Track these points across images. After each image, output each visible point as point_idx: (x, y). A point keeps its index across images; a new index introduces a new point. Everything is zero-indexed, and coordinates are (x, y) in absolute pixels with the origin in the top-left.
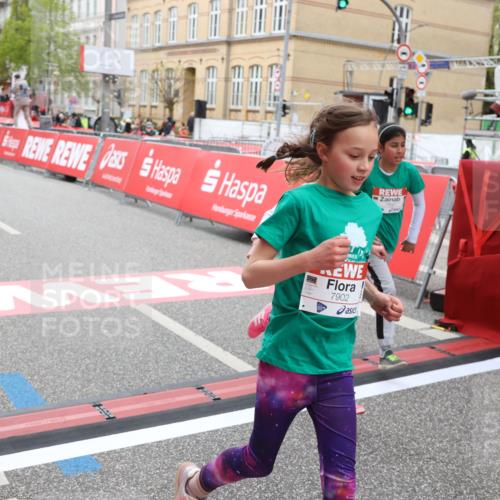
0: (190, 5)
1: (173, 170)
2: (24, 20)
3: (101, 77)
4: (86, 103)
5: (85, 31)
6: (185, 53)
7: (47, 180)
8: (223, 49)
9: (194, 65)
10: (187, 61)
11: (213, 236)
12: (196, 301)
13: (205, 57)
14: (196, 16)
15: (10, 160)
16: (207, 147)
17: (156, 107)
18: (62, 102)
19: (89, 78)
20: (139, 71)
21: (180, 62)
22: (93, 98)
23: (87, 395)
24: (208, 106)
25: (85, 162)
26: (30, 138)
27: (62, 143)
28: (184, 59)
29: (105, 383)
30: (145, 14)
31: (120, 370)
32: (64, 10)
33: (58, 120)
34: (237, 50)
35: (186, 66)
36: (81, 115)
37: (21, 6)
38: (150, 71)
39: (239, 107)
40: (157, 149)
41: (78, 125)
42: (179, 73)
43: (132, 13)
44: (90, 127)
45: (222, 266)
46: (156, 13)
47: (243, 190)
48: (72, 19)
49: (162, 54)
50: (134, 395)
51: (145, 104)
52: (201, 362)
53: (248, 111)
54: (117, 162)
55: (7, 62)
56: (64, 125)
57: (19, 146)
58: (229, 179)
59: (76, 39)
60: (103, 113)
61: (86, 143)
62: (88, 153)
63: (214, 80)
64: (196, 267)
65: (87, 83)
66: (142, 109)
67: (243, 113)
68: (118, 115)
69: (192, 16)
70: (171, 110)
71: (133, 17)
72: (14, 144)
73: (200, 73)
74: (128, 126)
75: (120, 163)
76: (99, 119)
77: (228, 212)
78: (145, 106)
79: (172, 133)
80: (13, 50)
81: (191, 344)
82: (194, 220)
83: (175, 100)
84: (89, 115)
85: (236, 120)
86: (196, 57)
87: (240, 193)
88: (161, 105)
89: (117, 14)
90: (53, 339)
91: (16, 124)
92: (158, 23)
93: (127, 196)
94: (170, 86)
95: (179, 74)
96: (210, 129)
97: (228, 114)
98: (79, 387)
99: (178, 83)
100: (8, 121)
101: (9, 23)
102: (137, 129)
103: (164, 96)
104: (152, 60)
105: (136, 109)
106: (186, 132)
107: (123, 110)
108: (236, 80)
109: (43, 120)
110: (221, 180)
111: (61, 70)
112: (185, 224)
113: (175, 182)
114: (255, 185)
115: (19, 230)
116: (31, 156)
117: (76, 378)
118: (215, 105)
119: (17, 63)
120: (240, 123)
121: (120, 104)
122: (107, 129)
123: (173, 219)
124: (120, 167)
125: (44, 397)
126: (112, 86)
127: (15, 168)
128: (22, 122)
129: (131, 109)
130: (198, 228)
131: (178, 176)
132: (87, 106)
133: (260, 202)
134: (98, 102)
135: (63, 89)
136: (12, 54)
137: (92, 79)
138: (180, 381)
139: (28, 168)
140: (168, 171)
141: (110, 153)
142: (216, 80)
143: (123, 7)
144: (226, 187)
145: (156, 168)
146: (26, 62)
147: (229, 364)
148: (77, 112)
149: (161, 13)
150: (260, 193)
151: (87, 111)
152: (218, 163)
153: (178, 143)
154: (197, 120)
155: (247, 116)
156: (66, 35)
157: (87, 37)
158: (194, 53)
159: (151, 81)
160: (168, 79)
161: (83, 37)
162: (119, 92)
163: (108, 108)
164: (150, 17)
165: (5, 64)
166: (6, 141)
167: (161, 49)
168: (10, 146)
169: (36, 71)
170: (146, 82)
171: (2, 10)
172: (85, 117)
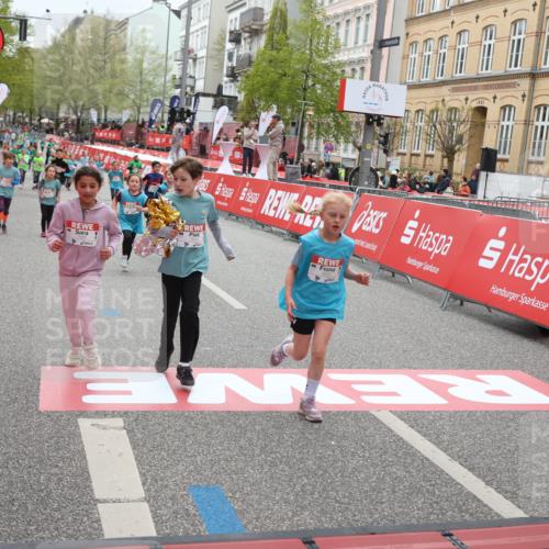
0: (485, 28)
1: (444, 237)
2: (278, 50)
3: (364, 118)
4: (345, 150)
5: (351, 62)
6: (476, 88)
7: (288, 243)
8: (525, 84)
9: (485, 105)
10: (475, 98)
11: (490, 327)
12: (456, 412)
13: (500, 94)
14: (492, 42)
15: (247, 217)
16: (491, 208)
17: (432, 156)
18: (316, 149)
19: (351, 119)
20: (413, 109)
21: (467, 99)
22: (355, 144)
23: (298, 525)
24: (499, 156)
26: (272, 192)
27: (308, 199)
28: (472, 96)
30: (426, 41)
32: (328, 37)
33: (308, 171)
34: (545, 85)
35: (475, 104)
37: (278, 33)
38: (428, 112)
39: (542, 158)
40: (424, 209)
42: (465, 113)
43: (410, 40)
44: (346, 179)
45: (497, 368)
46: (441, 38)
47: (534, 269)
48: (337, 47)
49: (445, 90)
50: (358, 534)
51: (415, 151)
52: (454, 498)
54: (374, 224)
55: (257, 100)
56: (315, 176)
57: (259, 201)
58: (516, 253)
59: (338, 71)
60: (363, 163)
63: (511, 123)
64: (461, 366)
65: (348, 125)
66: (413, 158)
68: (384, 166)
69: (487, 42)
70: (451, 161)
71: (411, 44)
72: (253, 198)
73: (492, 114)
74: (393, 179)
75: (377, 226)
76: (358, 169)
77: (513, 296)
78: (418, 155)
79: (449, 189)
82: (465, 303)
83: (457, 147)
84: (348, 165)
85: (536, 175)
86: (489, 94)
87: (529, 272)
88: (438, 154)
89: (390, 39)
92: (442, 51)
93: (381, 268)
94: (451, 132)
95: (464, 115)
96: (498, 186)
97: (525, 167)
98: (290, 514)
99: (462, 126)
101: (261, 54)
102: (403, 184)
103: (443, 143)
104: (428, 98)
105: (407, 158)
107: (389, 160)
108: (540, 123)
109: (290, 170)
110: (504, 254)
111: (318, 111)
112: (454, 308)
113: (443, 253)
115: (245, 304)
116: (272, 213)
118: (511, 155)
119: (267, 101)
120: (542, 179)
121: (386, 151)
123: (438, 300)
124: (376, 231)
125: (245, 522)
126: (377, 129)
127: (252, 227)
129: (399, 158)
130: (469, 314)
131: (448, 245)
132: (345, 153)
134: (360, 149)
135: (318, 133)
136: (262, 90)
139: (266, 228)
140: (437, 239)
141: (365, 213)
142: (515, 124)
143: (400, 32)
145: (421, 234)
146: (276, 101)
148: (333, 160)
149: (448, 39)
151: (344, 159)
152: (503, 232)
153: (454, 203)
154: (483, 174)
156: (327, 67)
157: (353, 70)
158: (486, 87)
159: (427, 123)
160: (450, 120)
161: (348, 70)
162: (386, 136)
163: (370, 157)
164: (433, 44)
165: (253, 102)
166: (244, 194)
167: (444, 83)
168: (248, 200)
169: (289, 110)
170: (423, 124)
171: (256, 39)
172: (343, 167)
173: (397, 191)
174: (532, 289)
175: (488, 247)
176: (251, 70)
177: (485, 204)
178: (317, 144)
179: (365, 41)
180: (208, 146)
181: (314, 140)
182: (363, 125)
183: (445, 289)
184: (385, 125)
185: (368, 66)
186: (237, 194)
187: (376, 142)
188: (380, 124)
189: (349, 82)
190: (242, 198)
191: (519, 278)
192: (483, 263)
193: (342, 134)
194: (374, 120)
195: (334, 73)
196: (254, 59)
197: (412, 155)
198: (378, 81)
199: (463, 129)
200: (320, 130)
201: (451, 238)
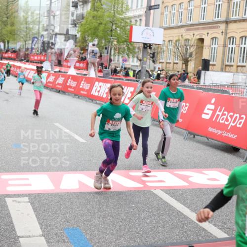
1: (185, 104)
2: (98, 11)
3: (142, 45)
4: (133, 61)
5: (135, 17)
6: (198, 29)
8: (223, 26)
9: (203, 37)
10: (198, 34)
12: (193, 189)
13: (210, 31)
14: (206, 5)
15: (84, 96)
16: (207, 89)
17: (177, 63)
18: (118, 61)
19: (135, 46)
20: (167, 40)
21: (194, 34)
22: (137, 58)
24: (211, 63)
25: (129, 98)
26: (97, 83)
28: (196, 33)
29: (130, 238)
30: (172, 6)
31: (140, 231)
32: (123, 4)
34: (232, 26)
35: (198, 37)
36: (129, 69)
37: (97, 3)
38: (174, 42)
39: (232, 64)
41: (127, 74)
42: (193, 42)
43: (164, 5)
44: (134, 76)
45: (213, 168)
46: (180, 4)
47: (229, 118)
48: (127, 9)
49: (183, 30)
51: (168, 61)
53: (238, 66)
55: (87, 37)
56: (118, 75)
57: (90, 88)
58: (220, 111)
59: (128, 21)
60: (142, 68)
61: (130, 86)
62: (131, 92)
63: (216, 46)
64: (195, 167)
65: (134, 48)
66: (168, 64)
67: (235, 67)
68: (153, 69)
69: (203, 6)
70: (187, 66)
71: (165, 7)
73: (207, 42)
74: (159, 75)
76: (140, 71)
77: (220, 132)
78: (170, 63)
80: (90, 29)
81: (188, 217)
82: (196, 136)
83: (190, 59)
84: (135, 69)
85: (229, 72)
86: (205, 32)
87: (227, 120)
88: (180, 62)
89: (155, 6)
90: (101, 208)
91: (89, 74)
92: (181, 10)
93: (153, 120)
94: (186, 51)
96: (211, 78)
97: (224, 68)
99: (192, 48)
100: (85, 72)
101: (89, 13)
102: (163, 78)
103: (182, 57)
104: (175, 34)
105: (165, 64)
106: (196, 79)
107: (155, 65)
108: (231, 46)
109: (105, 72)
110: (214, 111)
111: (118, 42)
112: (190, 139)
113: (184, 112)
114: (238, 115)
115: (85, 140)
116: (96, 94)
117: (112, 234)
118: (217, 62)
119: (92, 37)
120: (232, 74)
121: (154, 62)
122: (144, 78)
123: (183, 135)
126: (149, 50)
127: (86, 101)
128: (92, 73)
129: (161, 64)
130: (198, 142)
131: (187, 108)
132: (133, 63)
133: (241, 126)
134: (140, 60)
135: (119, 53)
136: (90, 32)
137: (138, 46)
138: (178, 241)
139: (94, 102)
142: (218, 47)
144: (218, 115)
146: (97, 37)
147: (211, 232)
148: (127, 66)
149: (183, 4)
150: (240, 121)
151: (132, 65)
152: (213, 101)
153: (189, 87)
154: (203, 72)
155: (237, 70)
156: (122, 19)
157: (136, 20)
158: (204, 28)
159: (174, 47)
160: (186, 45)
161: (133, 21)
162: (153, 54)
163: (145, 64)
164: (176, 7)
165: (85, 38)
166: (82, 84)
167: (182, 26)
168: (84, 88)
169: (103, 41)
170: (172, 47)
171: (86, 5)
172: (132, 70)
173: (160, 81)
174: (229, 128)
175: (206, 108)
176: (84, 21)
177: (205, 87)
178: (118, 58)
179: (142, 6)
180: (62, 60)
181: (117, 56)
182: (142, 48)
183: (185, 130)
184: (153, 48)
185: (144, 19)
186: (78, 84)
187: (149, 57)
188: (150, 48)
189: (134, 27)
190: (81, 87)
191: (222, 123)
192: (204, 116)
193: (131, 53)
194: (147, 46)
195: (126, 22)
196: (85, 16)
197: (167, 63)
198: (149, 26)
199: (192, 50)
200: (119, 51)
201: (188, 104)
